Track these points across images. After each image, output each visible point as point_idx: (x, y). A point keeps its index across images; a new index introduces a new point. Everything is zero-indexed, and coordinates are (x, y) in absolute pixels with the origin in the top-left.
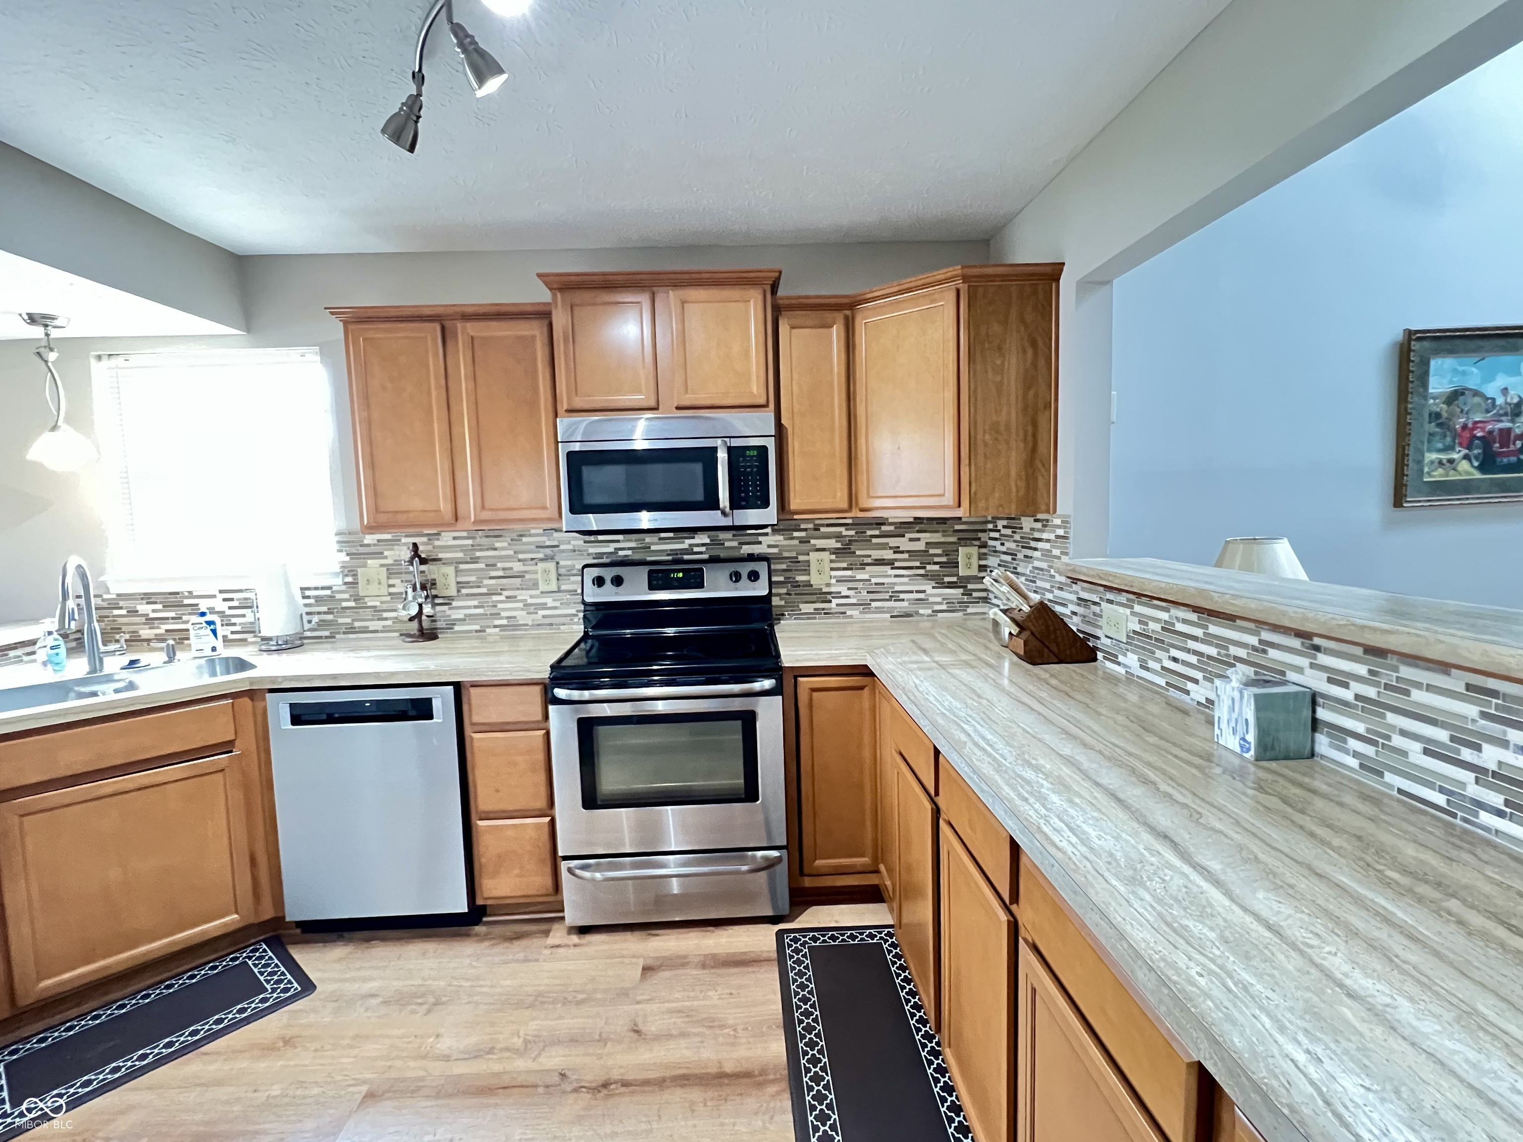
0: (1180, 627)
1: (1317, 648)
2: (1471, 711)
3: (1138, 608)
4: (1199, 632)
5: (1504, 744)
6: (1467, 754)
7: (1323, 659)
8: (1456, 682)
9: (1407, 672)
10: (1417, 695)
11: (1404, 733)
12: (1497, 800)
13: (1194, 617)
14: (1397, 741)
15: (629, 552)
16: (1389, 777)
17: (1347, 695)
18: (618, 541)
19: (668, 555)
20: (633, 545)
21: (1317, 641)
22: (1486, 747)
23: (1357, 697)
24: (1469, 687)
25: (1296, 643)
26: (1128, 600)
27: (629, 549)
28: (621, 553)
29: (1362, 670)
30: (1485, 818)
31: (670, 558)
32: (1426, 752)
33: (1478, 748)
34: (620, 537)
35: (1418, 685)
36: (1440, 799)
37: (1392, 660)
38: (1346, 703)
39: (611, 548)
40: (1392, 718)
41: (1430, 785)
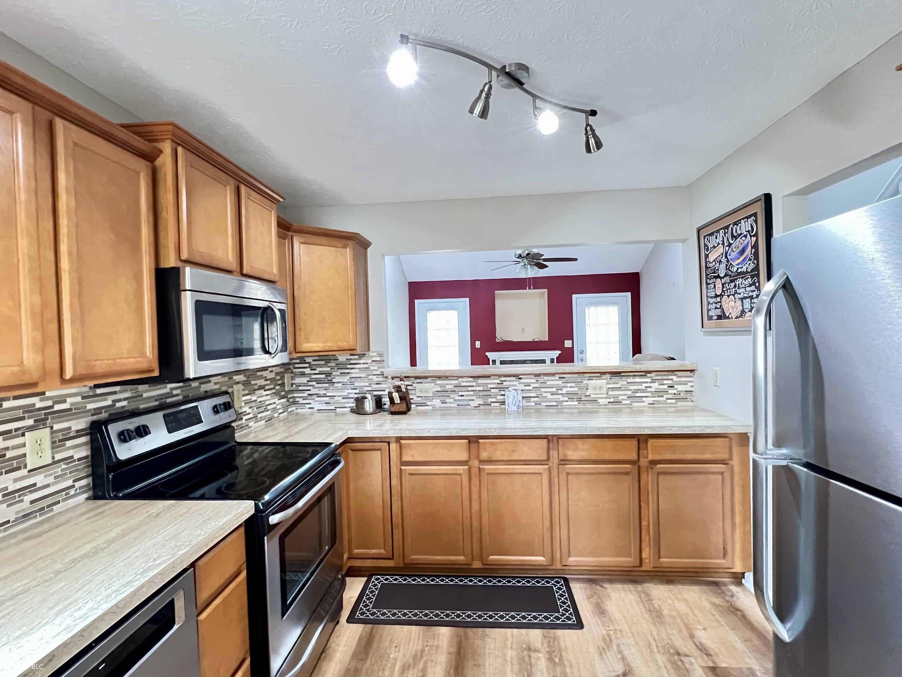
0: (463, 384)
1: (521, 378)
2: (560, 382)
3: (438, 382)
4: (474, 384)
5: (567, 387)
6: (560, 392)
7: (522, 381)
8: (557, 377)
9: (546, 378)
10: (548, 383)
11: (546, 392)
12: (566, 399)
13: (472, 379)
14: (544, 395)
15: (125, 403)
16: (543, 404)
17: (530, 388)
18: (115, 393)
19: (156, 400)
20: (128, 395)
21: (520, 377)
22: (563, 389)
23: (533, 388)
24: (560, 378)
25: (514, 378)
26: (432, 380)
27: (125, 399)
28: (118, 405)
29: (534, 381)
30: (564, 403)
31: (157, 403)
32: (552, 394)
33: (562, 390)
34: (117, 388)
35: (548, 380)
36: (555, 404)
37: (542, 376)
38: (530, 390)
39: (108, 402)
40: (542, 390)
41: (552, 401)
